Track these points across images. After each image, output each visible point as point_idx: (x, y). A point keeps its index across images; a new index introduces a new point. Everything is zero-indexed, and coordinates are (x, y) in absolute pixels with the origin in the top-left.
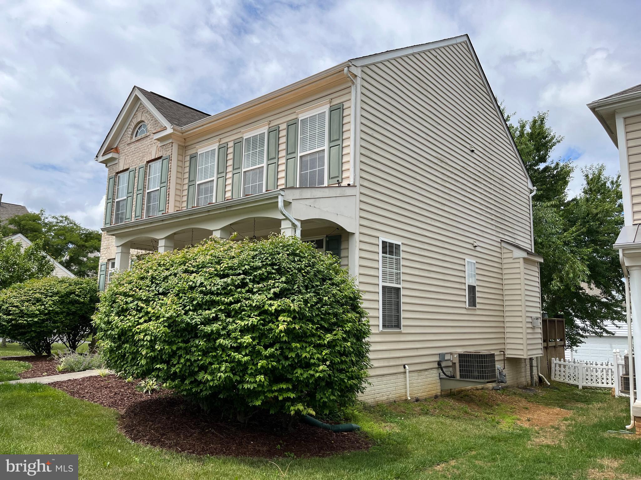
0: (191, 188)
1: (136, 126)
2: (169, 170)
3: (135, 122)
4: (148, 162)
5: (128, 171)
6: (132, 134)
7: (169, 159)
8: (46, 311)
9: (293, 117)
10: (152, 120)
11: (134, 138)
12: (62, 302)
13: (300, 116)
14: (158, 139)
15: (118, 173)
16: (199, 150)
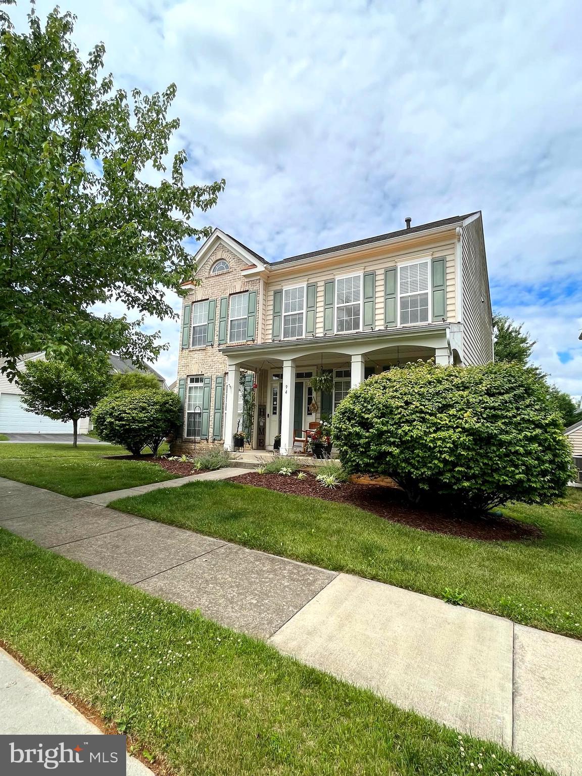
0: (277, 319)
1: (214, 263)
2: (257, 302)
3: (214, 259)
4: (230, 295)
5: (208, 301)
6: (210, 270)
7: (256, 293)
8: (152, 418)
9: (392, 264)
10: (234, 259)
11: (211, 273)
12: (160, 411)
13: (398, 264)
14: (244, 276)
15: (193, 302)
16: (284, 287)
